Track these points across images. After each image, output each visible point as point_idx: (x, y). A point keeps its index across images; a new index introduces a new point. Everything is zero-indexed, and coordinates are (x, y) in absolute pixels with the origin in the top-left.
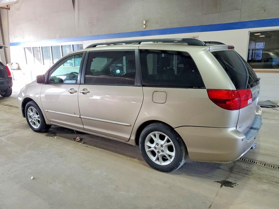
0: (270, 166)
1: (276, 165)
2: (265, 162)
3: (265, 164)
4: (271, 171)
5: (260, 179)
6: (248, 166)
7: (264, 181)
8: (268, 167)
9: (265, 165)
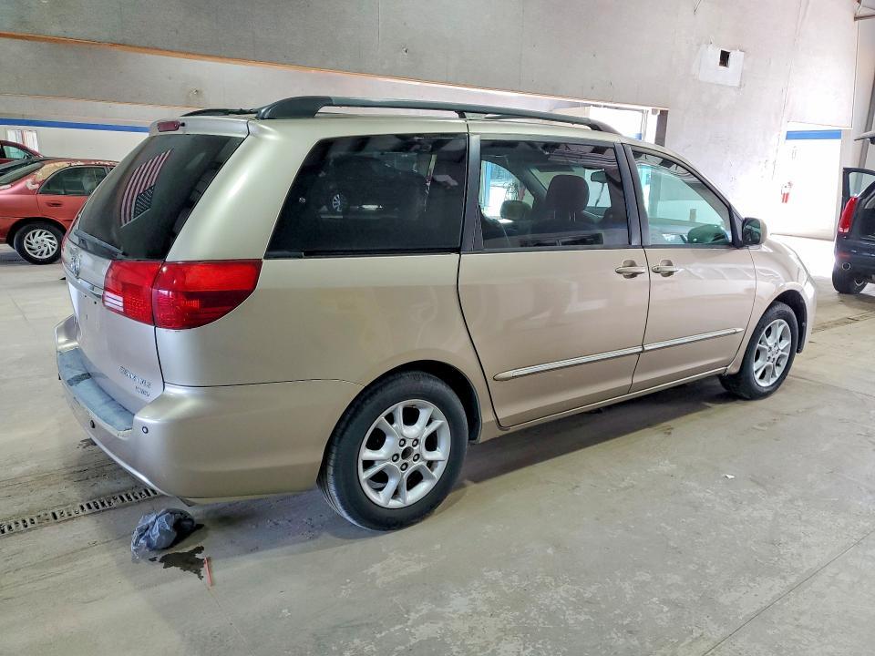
0: (36, 520)
1: (21, 532)
2: (61, 525)
3: (55, 517)
4: (24, 508)
5: (43, 478)
6: (96, 489)
7: (29, 478)
8: (42, 514)
9: (54, 514)
